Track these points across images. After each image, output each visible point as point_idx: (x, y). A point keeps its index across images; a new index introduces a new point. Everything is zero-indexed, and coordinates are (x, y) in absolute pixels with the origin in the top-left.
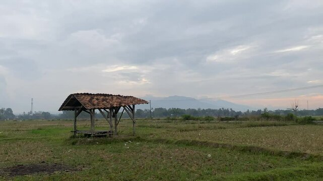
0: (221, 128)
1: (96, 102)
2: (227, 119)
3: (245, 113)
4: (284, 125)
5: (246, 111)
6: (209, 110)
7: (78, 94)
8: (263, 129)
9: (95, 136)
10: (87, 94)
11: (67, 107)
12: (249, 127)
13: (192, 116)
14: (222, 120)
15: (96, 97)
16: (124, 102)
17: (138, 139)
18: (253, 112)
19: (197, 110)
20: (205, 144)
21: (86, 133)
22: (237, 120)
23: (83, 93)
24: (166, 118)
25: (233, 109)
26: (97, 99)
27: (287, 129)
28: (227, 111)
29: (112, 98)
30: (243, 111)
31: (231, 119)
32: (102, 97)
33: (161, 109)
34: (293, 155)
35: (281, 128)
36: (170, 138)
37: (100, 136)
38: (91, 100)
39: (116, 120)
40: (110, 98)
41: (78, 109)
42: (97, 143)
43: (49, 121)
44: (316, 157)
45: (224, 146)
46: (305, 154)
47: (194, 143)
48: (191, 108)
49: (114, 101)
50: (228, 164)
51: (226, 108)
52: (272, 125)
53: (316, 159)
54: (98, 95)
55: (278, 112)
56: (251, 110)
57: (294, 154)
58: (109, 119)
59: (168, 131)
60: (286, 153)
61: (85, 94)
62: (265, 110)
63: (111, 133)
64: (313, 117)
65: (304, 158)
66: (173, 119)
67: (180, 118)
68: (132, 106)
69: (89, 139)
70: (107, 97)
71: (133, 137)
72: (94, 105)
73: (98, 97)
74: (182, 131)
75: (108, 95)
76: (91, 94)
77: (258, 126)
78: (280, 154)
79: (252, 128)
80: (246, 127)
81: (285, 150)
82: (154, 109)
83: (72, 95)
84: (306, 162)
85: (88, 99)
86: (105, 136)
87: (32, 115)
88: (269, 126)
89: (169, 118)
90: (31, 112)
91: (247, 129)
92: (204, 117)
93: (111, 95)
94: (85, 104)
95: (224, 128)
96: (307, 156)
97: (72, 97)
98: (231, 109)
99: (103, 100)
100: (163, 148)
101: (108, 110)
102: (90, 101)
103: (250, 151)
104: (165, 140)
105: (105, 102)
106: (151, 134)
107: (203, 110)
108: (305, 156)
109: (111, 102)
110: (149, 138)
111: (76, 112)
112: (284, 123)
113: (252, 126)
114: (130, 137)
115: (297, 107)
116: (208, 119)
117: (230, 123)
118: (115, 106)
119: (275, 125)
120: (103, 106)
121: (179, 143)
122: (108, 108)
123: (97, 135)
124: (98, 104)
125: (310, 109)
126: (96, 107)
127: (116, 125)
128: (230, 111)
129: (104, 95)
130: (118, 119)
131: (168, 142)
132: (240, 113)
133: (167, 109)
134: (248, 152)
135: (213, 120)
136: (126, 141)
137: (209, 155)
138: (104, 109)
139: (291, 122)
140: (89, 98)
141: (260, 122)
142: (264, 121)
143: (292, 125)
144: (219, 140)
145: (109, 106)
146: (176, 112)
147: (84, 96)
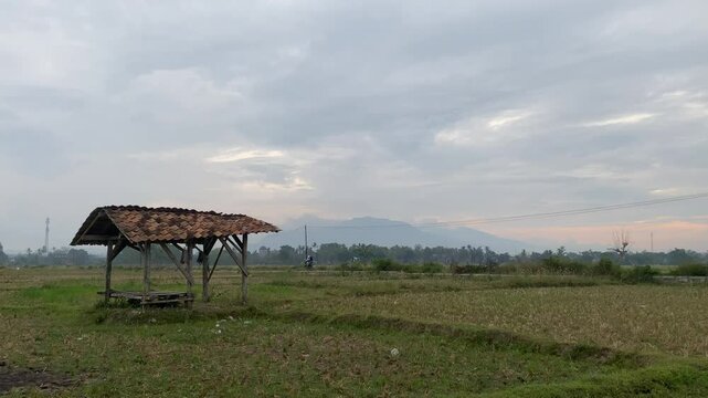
0: (450, 289)
1: (154, 226)
2: (470, 270)
3: (517, 257)
4: (590, 285)
5: (519, 252)
6: (440, 251)
7: (114, 208)
8: (541, 291)
9: (151, 305)
10: (137, 208)
11: (90, 237)
12: (512, 287)
13: (395, 261)
14: (460, 270)
15: (155, 216)
16: (222, 227)
17: (252, 313)
18: (535, 255)
19: (413, 248)
20: (396, 325)
21: (132, 297)
22: (492, 271)
23: (125, 205)
24: (339, 265)
25: (492, 249)
26: (158, 221)
27: (595, 292)
28: (479, 252)
29: (195, 218)
30: (512, 254)
31: (477, 270)
32: (170, 217)
33: (334, 246)
34: (581, 353)
35: (581, 291)
36: (325, 311)
37: (162, 305)
38: (143, 221)
39: (206, 269)
40: (190, 217)
41: (115, 242)
42: (154, 320)
43: (82, 268)
44: (628, 357)
45: (436, 330)
46: (607, 349)
47: (372, 323)
48: (400, 245)
49: (198, 224)
50: (427, 372)
51: (475, 246)
52: (563, 284)
53: (627, 361)
54: (161, 210)
55: (587, 256)
56: (529, 252)
57: (582, 349)
58: (185, 266)
59: (328, 293)
60: (566, 349)
61: (130, 208)
62: (560, 251)
63: (189, 298)
64: (654, 267)
65: (603, 359)
66: (353, 269)
67: (369, 266)
68: (240, 237)
69: (135, 312)
70: (183, 217)
71: (239, 308)
72: (148, 233)
73: (162, 216)
74: (360, 294)
75: (186, 212)
76: (145, 209)
77: (532, 286)
78: (554, 350)
79: (518, 290)
80: (505, 288)
81: (566, 341)
82: (319, 244)
83: (99, 209)
84: (606, 368)
85: (136, 220)
86: (175, 304)
87: (46, 254)
88: (556, 286)
89: (344, 267)
90: (44, 250)
91: (506, 292)
92: (421, 264)
93: (194, 211)
94: (127, 231)
95: (458, 290)
96: (611, 356)
97: (100, 214)
98: (487, 248)
99: (173, 222)
100: (300, 333)
101: (183, 246)
102: (140, 224)
103: (490, 341)
104: (309, 315)
105: (175, 227)
106: (287, 302)
107: (427, 248)
108: (605, 356)
109: (190, 227)
110: (277, 310)
111: (110, 248)
112: (590, 279)
113: (519, 285)
114: (234, 308)
115: (625, 245)
116: (428, 270)
117: (476, 279)
118: (198, 236)
119: (571, 285)
120: (169, 237)
121: (338, 322)
122: (182, 241)
123: (156, 301)
124: (158, 231)
125: (657, 250)
126: (153, 237)
127: (206, 279)
128: (485, 252)
129: (175, 211)
130: (211, 267)
131: (315, 320)
132: (505, 257)
133: (348, 246)
134: (485, 343)
135: (439, 271)
136: (221, 316)
137: (395, 351)
138: (174, 242)
139: (607, 279)
140: (139, 217)
141: (536, 277)
142: (545, 276)
143: (607, 284)
144: (432, 315)
145: (184, 236)
146: (364, 252)
147: (127, 212)
